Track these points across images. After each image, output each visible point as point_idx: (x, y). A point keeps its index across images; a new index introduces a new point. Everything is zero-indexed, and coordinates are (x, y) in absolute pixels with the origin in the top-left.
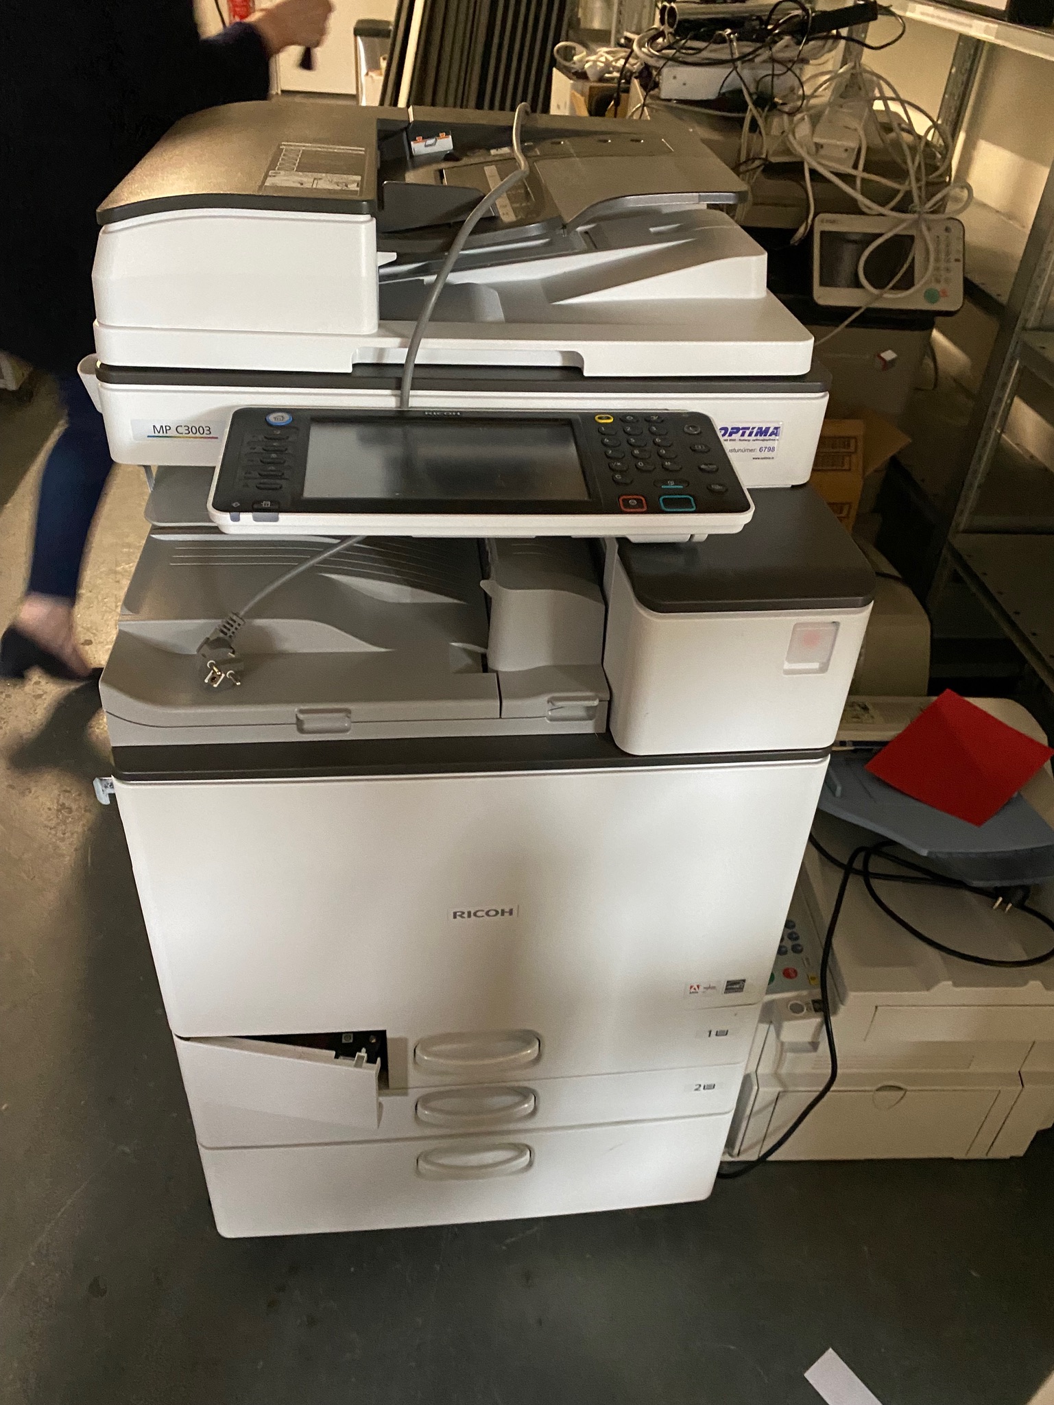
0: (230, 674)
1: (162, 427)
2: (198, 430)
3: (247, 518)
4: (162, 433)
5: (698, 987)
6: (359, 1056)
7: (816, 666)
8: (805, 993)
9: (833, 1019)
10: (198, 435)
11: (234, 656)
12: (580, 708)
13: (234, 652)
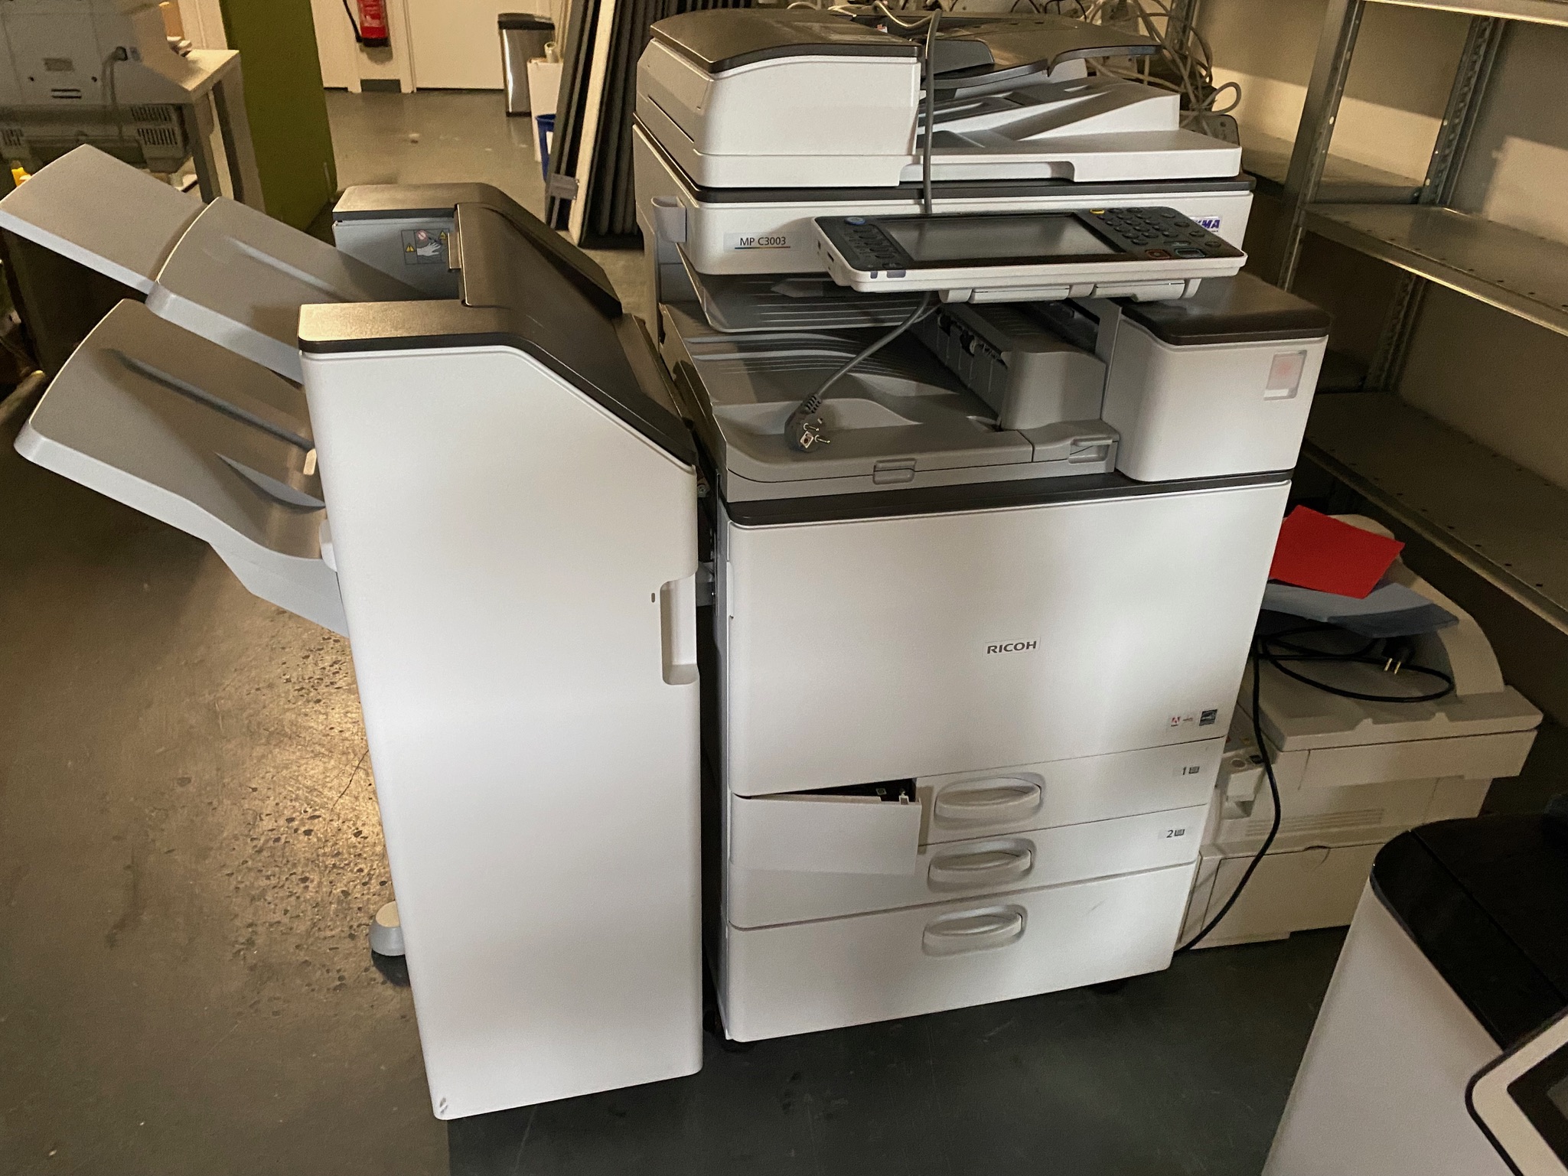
0: (819, 438)
1: (747, 239)
2: (775, 241)
3: (882, 274)
4: (747, 245)
5: (1179, 718)
6: (902, 799)
7: (1285, 392)
8: (1241, 752)
9: (1273, 766)
10: (775, 245)
11: (821, 422)
12: (1094, 449)
13: (821, 419)
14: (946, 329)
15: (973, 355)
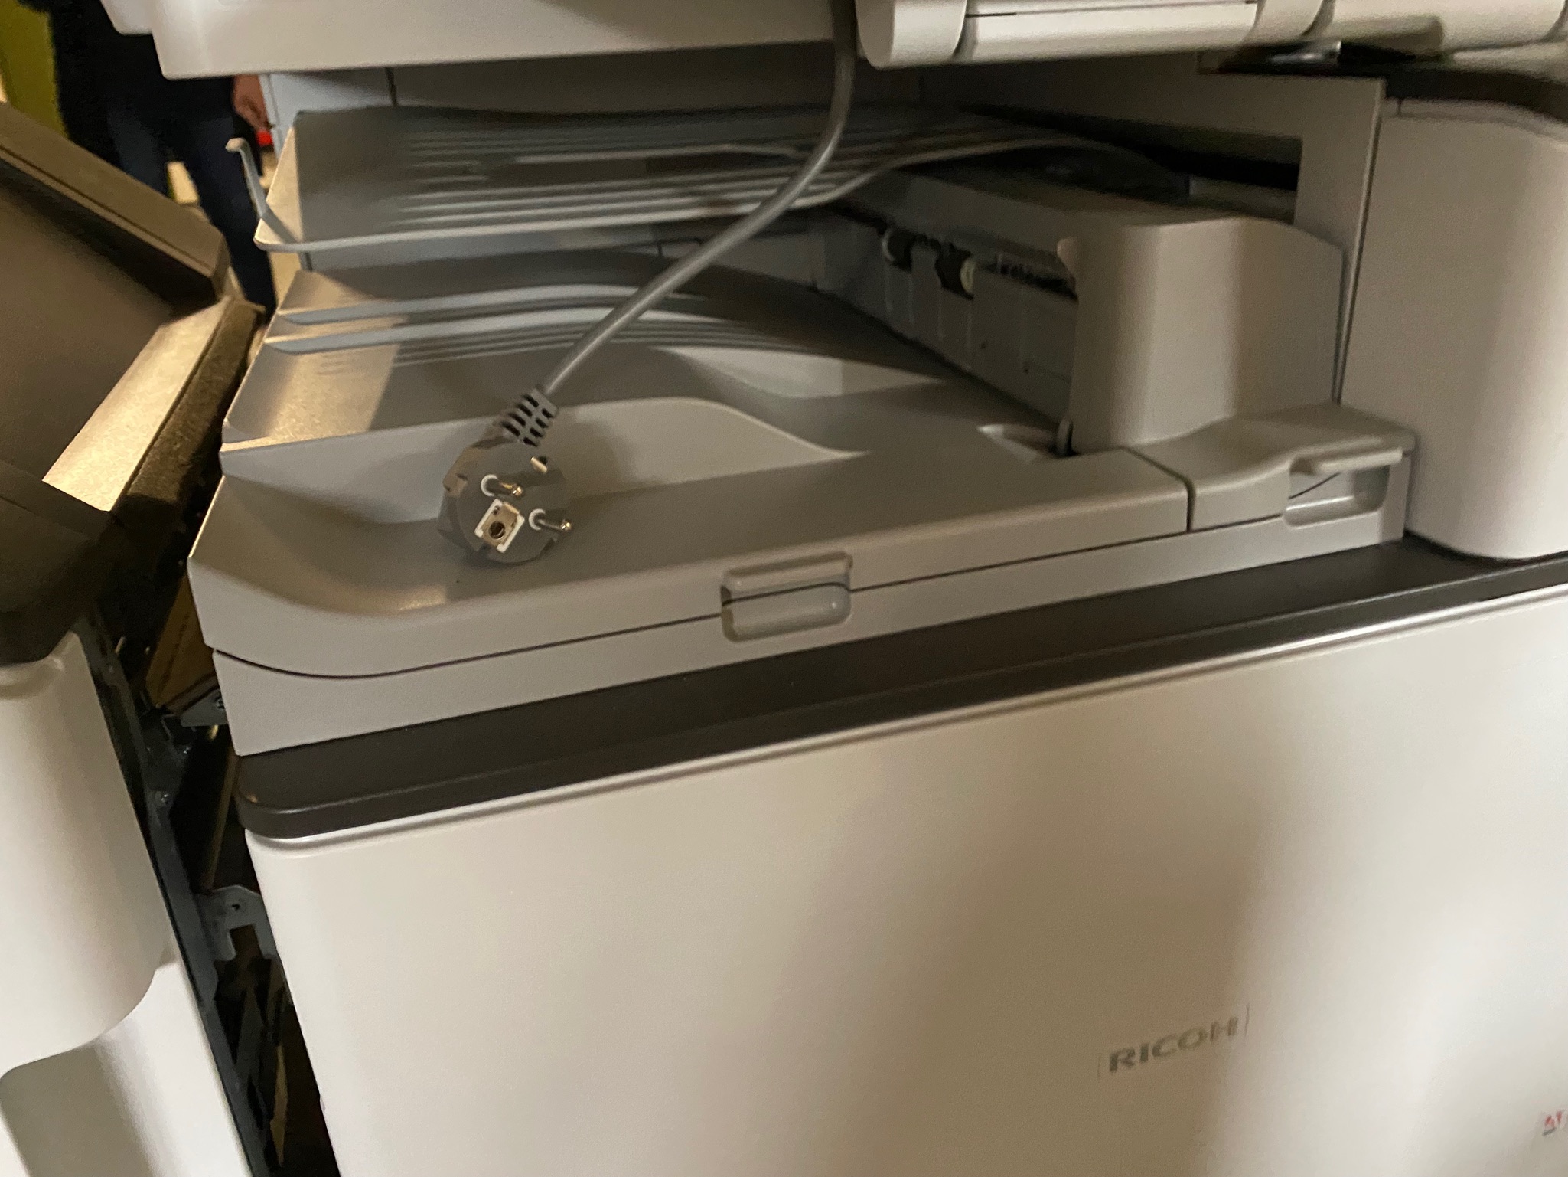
0: (538, 517)
5: (1559, 1116)
11: (544, 468)
12: (1343, 483)
13: (543, 460)
14: (904, 262)
15: (970, 297)
